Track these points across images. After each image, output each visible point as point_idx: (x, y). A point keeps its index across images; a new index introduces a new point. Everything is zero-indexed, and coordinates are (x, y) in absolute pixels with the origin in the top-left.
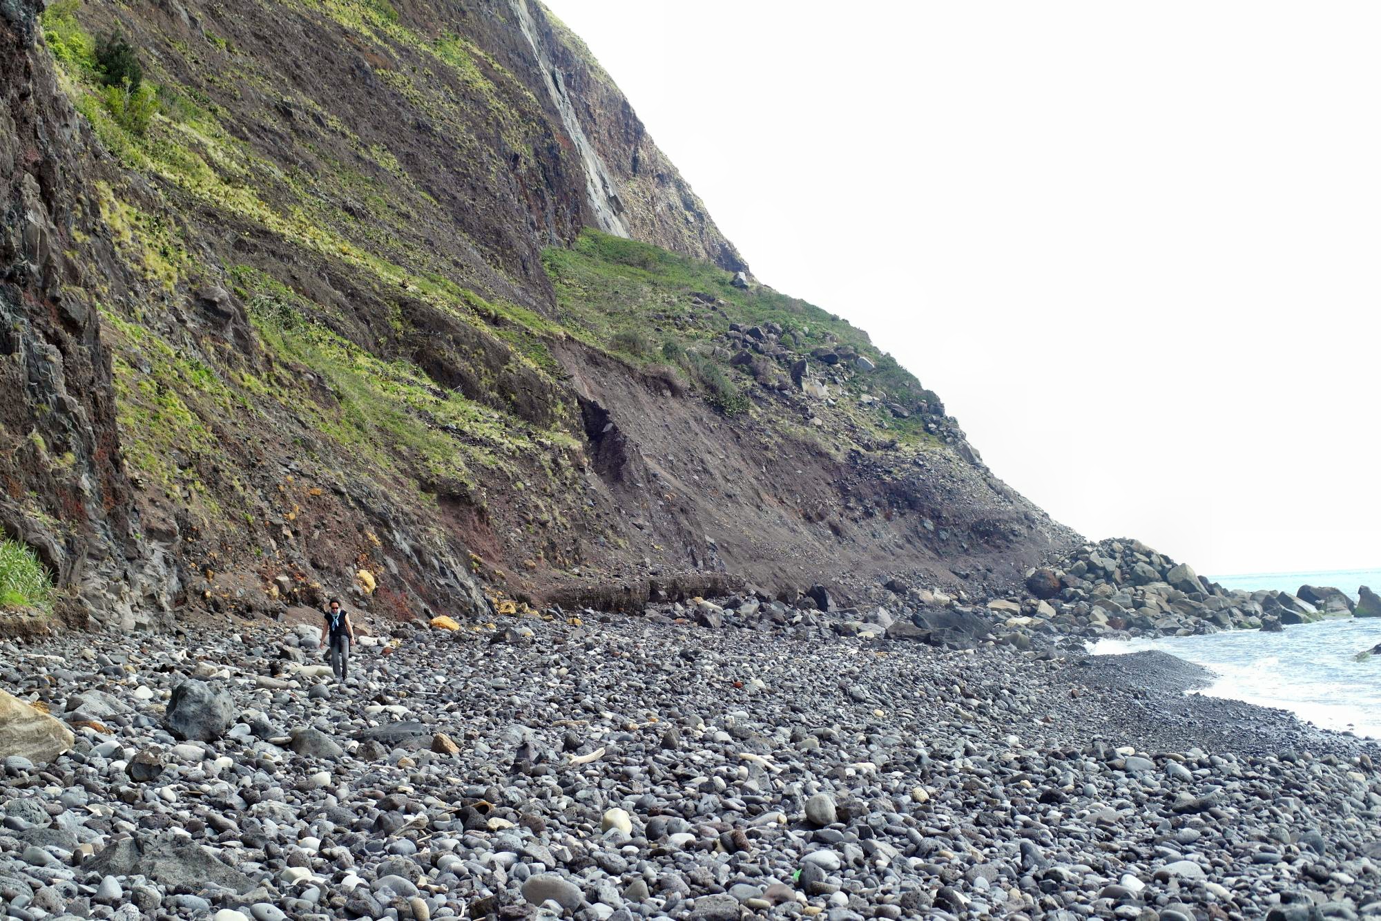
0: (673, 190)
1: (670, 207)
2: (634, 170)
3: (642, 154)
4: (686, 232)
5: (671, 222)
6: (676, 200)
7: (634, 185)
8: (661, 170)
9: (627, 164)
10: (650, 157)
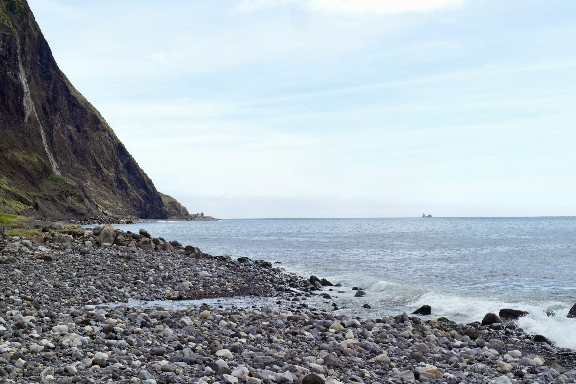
0: (107, 133)
1: (106, 137)
2: (97, 130)
3: (99, 126)
4: (109, 142)
5: (105, 140)
6: (107, 135)
7: (97, 133)
8: (104, 129)
9: (95, 129)
10: (101, 127)
